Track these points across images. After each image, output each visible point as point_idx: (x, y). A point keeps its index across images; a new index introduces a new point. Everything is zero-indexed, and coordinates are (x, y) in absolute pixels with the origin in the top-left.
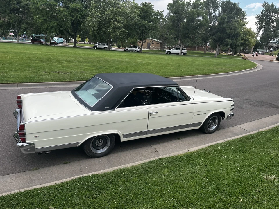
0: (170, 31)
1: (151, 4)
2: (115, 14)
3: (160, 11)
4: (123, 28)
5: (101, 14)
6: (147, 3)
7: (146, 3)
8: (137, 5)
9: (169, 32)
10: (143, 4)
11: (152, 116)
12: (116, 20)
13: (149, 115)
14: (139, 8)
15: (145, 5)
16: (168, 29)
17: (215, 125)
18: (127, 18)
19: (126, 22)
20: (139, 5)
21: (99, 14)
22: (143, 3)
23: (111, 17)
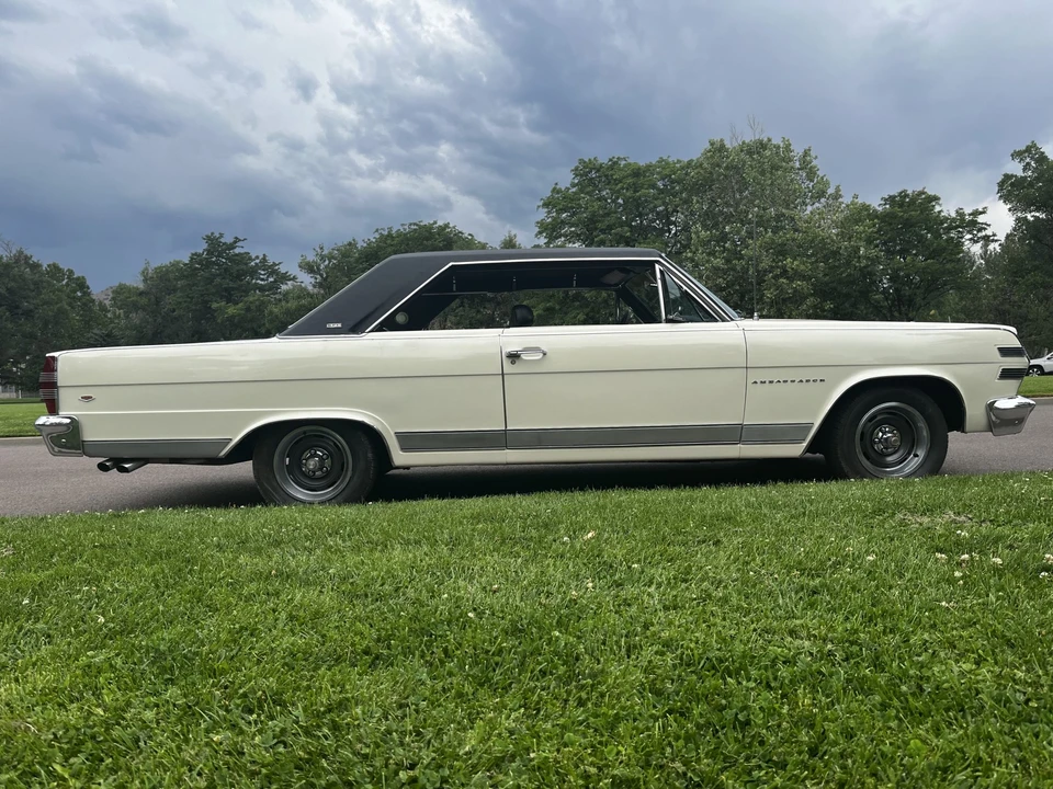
0: (1023, 278)
1: (924, 193)
2: (781, 251)
3: (968, 211)
4: (812, 295)
5: (728, 261)
6: (910, 192)
7: (903, 195)
8: (866, 207)
9: (1016, 283)
10: (891, 200)
11: (517, 368)
12: (784, 273)
13: (507, 363)
14: (877, 217)
15: (899, 201)
16: (1015, 274)
17: (916, 456)
18: (825, 259)
19: (825, 275)
20: (876, 203)
21: (718, 262)
22: (890, 197)
23: (766, 263)
